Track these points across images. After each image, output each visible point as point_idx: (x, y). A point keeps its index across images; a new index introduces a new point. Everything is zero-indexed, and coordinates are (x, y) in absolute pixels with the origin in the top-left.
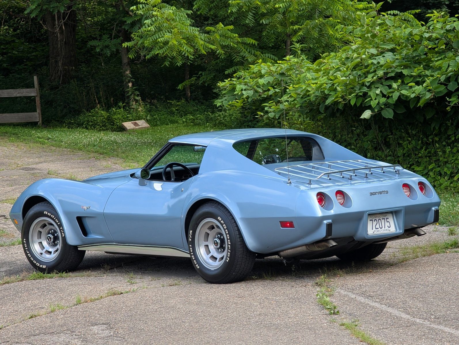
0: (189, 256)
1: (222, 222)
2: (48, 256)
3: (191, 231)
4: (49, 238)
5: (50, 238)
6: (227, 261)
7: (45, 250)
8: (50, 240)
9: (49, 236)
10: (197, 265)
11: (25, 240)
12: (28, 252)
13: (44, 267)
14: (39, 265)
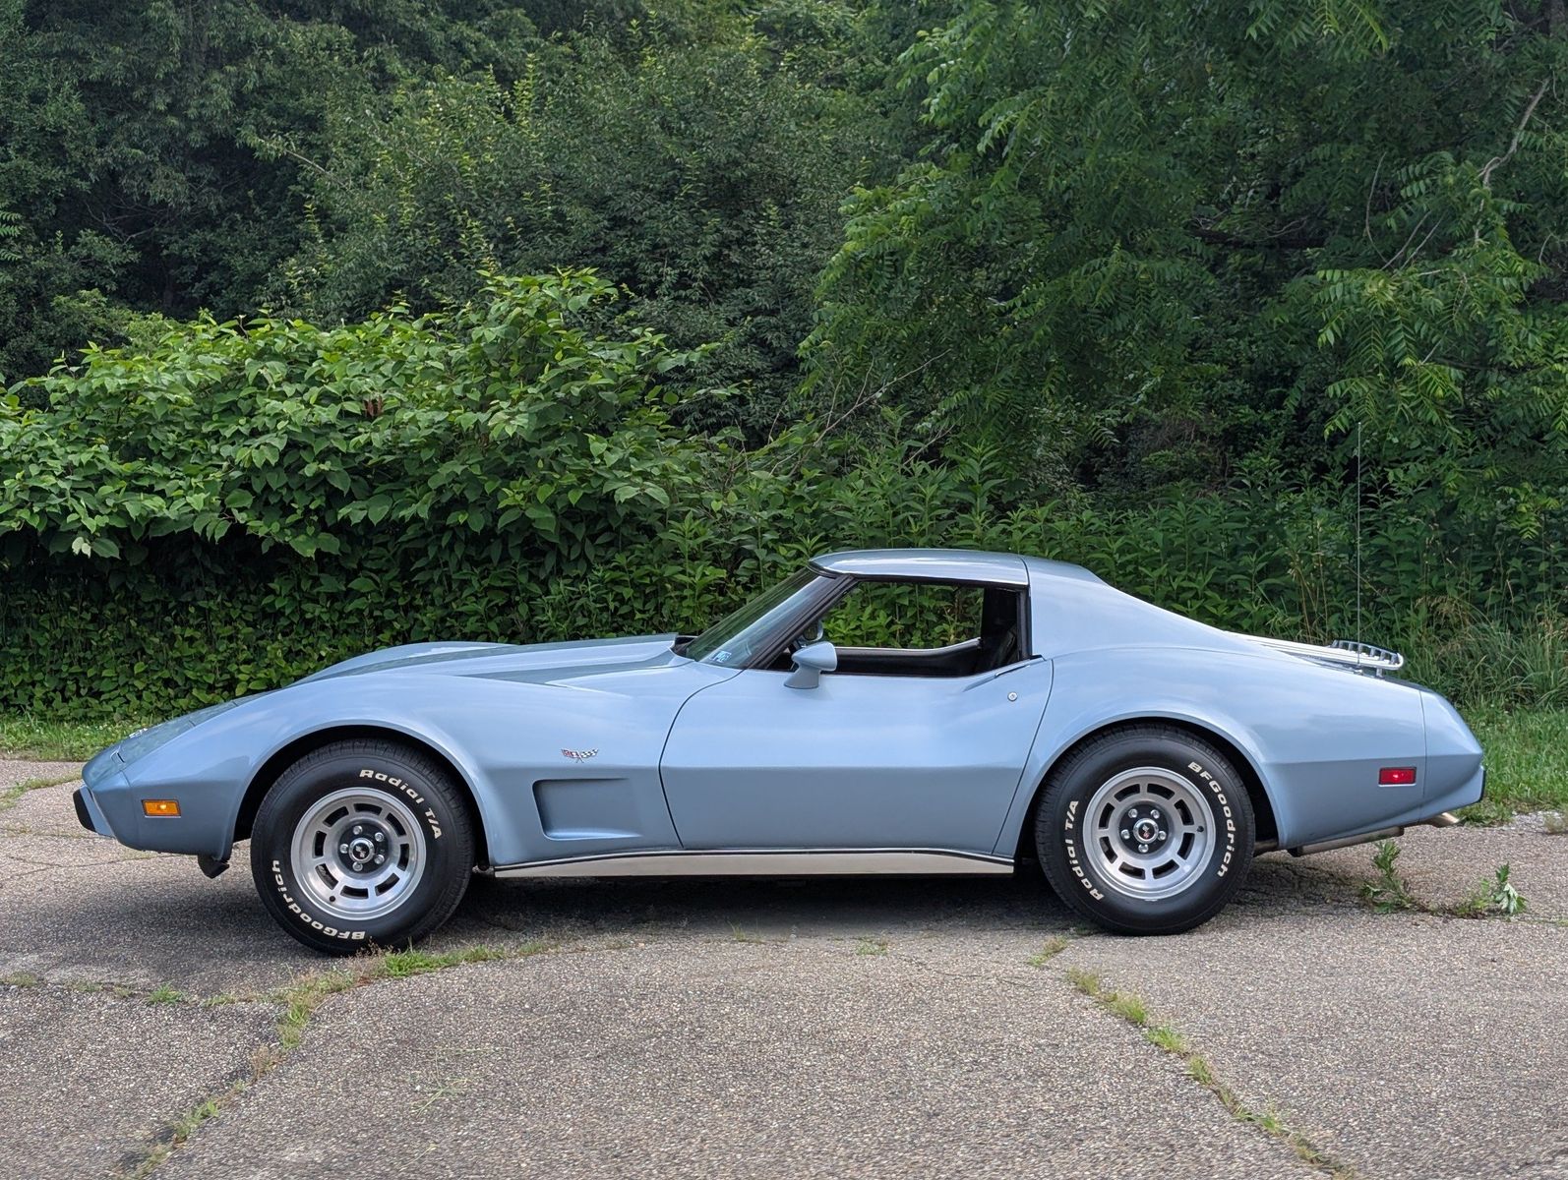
0: (1010, 870)
1: (1204, 774)
2: (359, 903)
3: (1074, 805)
4: (358, 849)
5: (365, 848)
6: (1221, 874)
7: (339, 888)
8: (362, 855)
9: (360, 845)
10: (1094, 892)
11: (276, 863)
12: (290, 900)
13: (361, 935)
14: (335, 932)
